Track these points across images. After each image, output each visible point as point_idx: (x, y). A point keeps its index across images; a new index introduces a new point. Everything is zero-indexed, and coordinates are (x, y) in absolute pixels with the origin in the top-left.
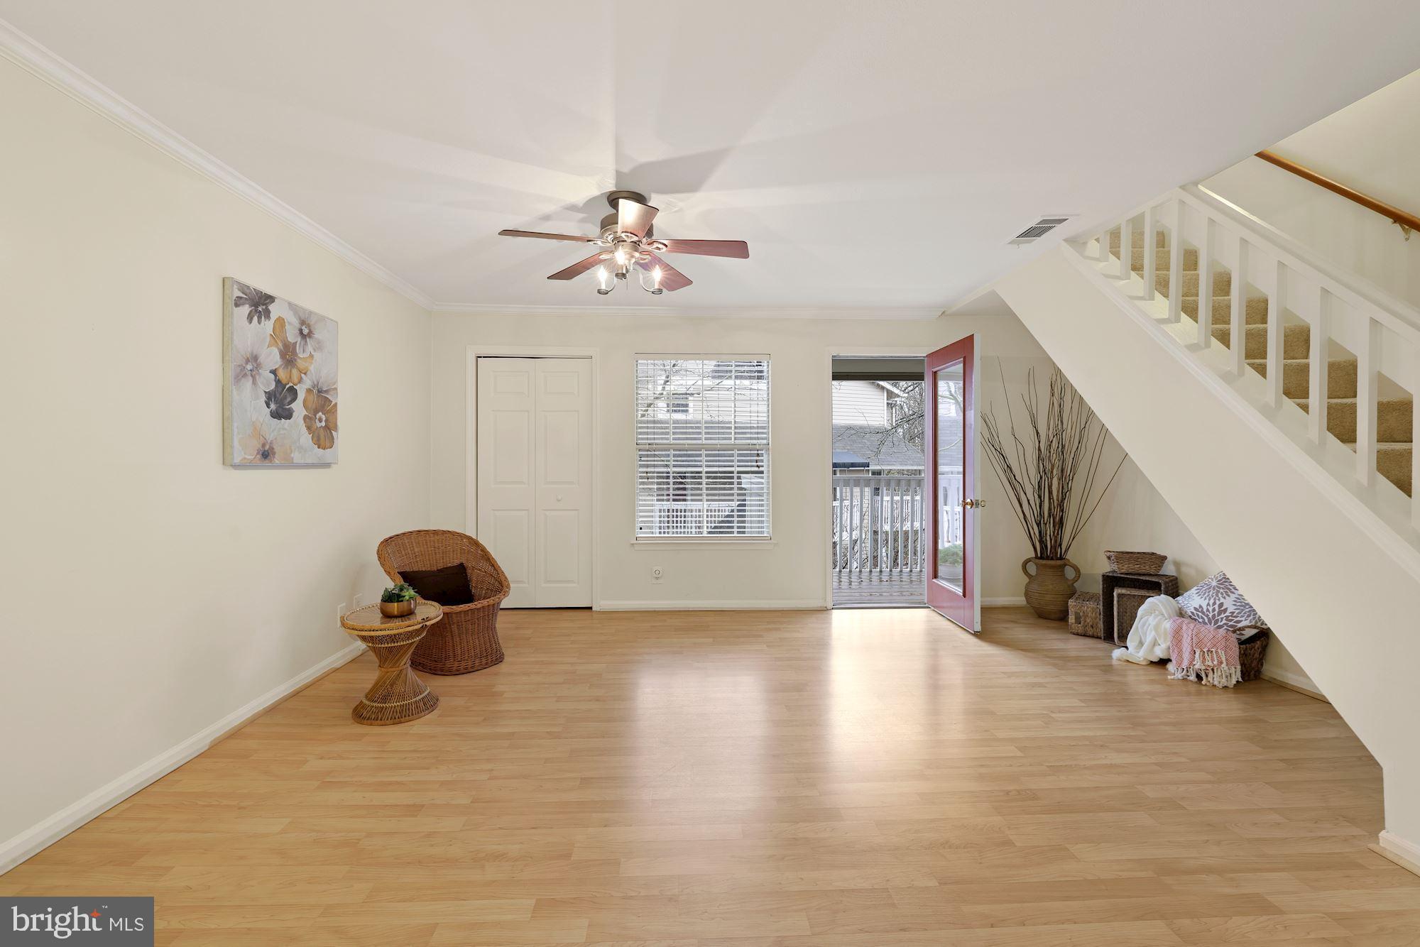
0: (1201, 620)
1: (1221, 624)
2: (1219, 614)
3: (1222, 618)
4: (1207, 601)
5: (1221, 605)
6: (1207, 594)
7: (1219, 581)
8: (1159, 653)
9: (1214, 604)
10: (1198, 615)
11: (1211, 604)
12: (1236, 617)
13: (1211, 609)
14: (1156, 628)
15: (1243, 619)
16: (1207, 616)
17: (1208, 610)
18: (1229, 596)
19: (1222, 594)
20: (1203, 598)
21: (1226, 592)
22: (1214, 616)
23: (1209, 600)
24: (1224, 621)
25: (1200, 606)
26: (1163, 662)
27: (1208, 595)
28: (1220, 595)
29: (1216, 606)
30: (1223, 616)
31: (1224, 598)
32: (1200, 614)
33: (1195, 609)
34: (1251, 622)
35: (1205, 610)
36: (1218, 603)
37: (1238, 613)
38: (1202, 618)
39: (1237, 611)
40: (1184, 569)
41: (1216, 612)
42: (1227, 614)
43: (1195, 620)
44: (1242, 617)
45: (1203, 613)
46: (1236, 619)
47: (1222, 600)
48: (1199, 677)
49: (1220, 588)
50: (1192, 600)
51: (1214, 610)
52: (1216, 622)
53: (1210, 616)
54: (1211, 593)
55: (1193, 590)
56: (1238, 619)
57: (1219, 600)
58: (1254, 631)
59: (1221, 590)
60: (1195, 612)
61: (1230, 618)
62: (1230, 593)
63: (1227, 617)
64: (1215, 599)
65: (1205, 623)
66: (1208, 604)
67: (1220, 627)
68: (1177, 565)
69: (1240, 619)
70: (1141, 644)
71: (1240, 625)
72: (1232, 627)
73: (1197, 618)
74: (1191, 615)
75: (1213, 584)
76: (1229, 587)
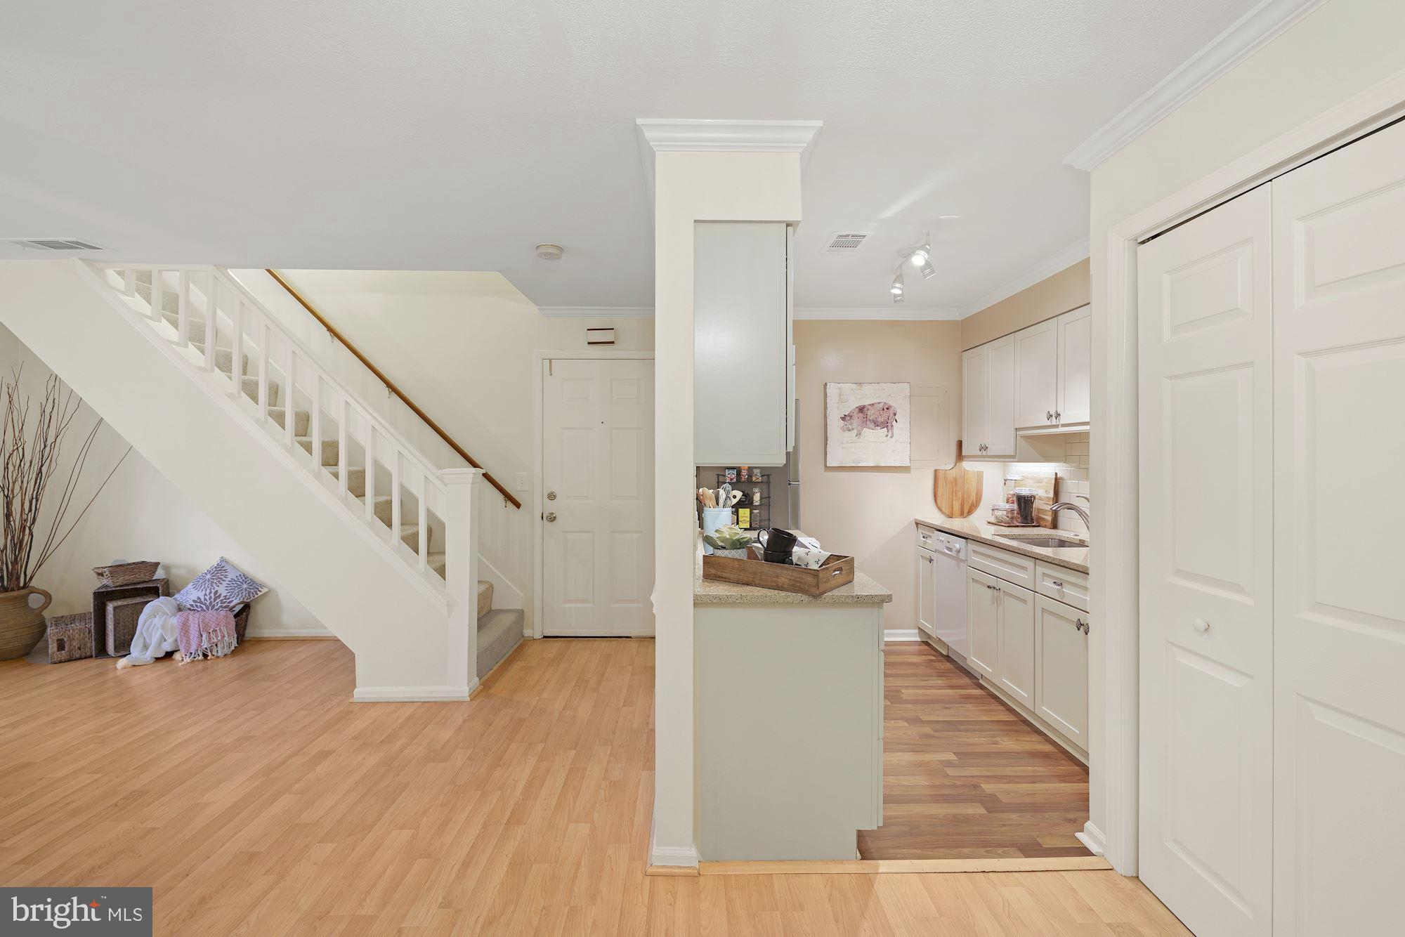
0: (199, 609)
1: (218, 607)
2: (215, 600)
3: (217, 603)
4: (204, 592)
5: (216, 592)
6: (203, 587)
7: (211, 573)
8: (167, 647)
9: (210, 593)
10: (197, 606)
11: (207, 594)
12: (228, 598)
13: (207, 598)
14: (163, 627)
15: (234, 599)
16: (205, 604)
17: (205, 599)
18: (221, 584)
19: (216, 583)
20: (200, 591)
22: (211, 603)
23: (206, 590)
24: (219, 605)
25: (199, 598)
26: (169, 655)
28: (214, 585)
29: (212, 595)
30: (218, 600)
31: (218, 586)
32: (198, 604)
33: (194, 601)
34: (239, 599)
35: (203, 600)
37: (230, 595)
38: (200, 607)
39: (229, 594)
40: (174, 571)
41: (212, 600)
42: (221, 598)
43: (194, 610)
44: (232, 597)
45: (201, 602)
46: (228, 601)
47: (217, 588)
48: (205, 656)
49: (213, 579)
50: (189, 595)
51: (210, 598)
52: (213, 607)
53: (208, 604)
54: (206, 585)
55: (190, 586)
56: (230, 600)
57: (214, 589)
58: (242, 605)
59: (215, 581)
60: (193, 603)
61: (224, 601)
62: (222, 582)
63: (221, 600)
64: (210, 590)
65: (203, 610)
66: (205, 595)
67: (217, 609)
68: (167, 568)
70: (146, 647)
71: (232, 605)
72: (226, 607)
73: (196, 608)
74: (190, 607)
75: (208, 577)
76: (222, 577)
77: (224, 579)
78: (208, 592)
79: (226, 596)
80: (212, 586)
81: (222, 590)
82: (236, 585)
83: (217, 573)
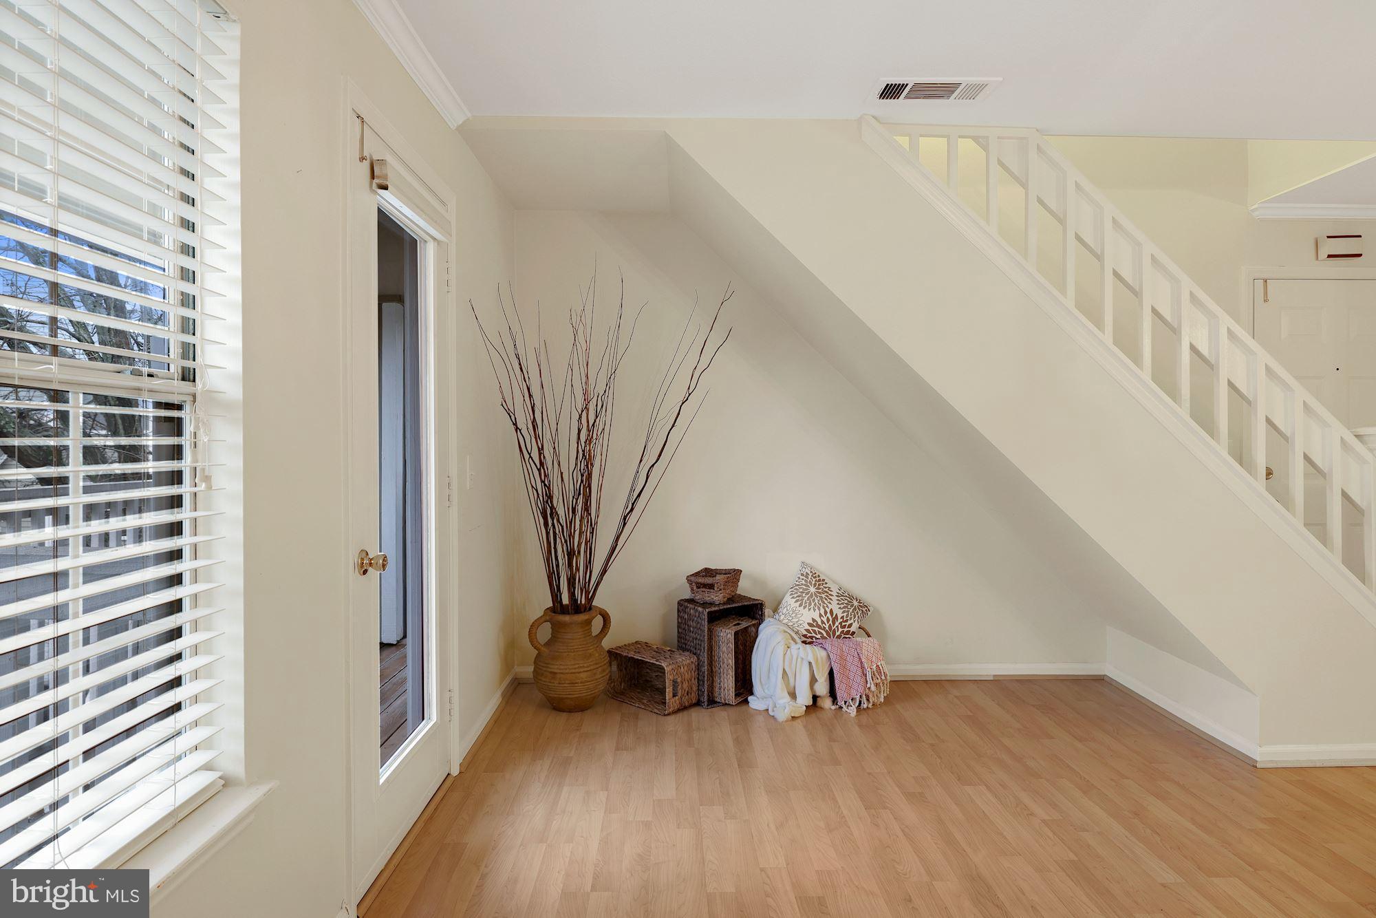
0: (819, 636)
1: (839, 633)
2: (834, 624)
3: (837, 627)
4: (818, 611)
5: (831, 612)
7: (815, 585)
9: (826, 613)
10: (814, 631)
11: (823, 614)
12: (847, 621)
13: (825, 619)
15: (852, 621)
17: (823, 622)
19: (825, 599)
21: (827, 596)
22: (830, 626)
23: (819, 609)
24: (840, 630)
25: (813, 620)
27: (815, 604)
29: (829, 615)
30: (837, 624)
31: (830, 603)
32: (816, 629)
33: (809, 624)
34: (858, 622)
35: (820, 623)
36: (828, 610)
37: (847, 616)
38: (820, 633)
39: (845, 614)
41: (831, 622)
42: (840, 620)
44: (851, 619)
45: (819, 626)
46: (847, 624)
49: (820, 593)
50: (796, 615)
51: (828, 620)
53: (827, 628)
54: (816, 601)
55: (794, 604)
56: (849, 622)
57: (827, 607)
59: (823, 596)
60: (810, 628)
61: (843, 624)
62: (831, 597)
63: (840, 623)
64: (824, 607)
65: (823, 637)
66: (821, 615)
67: (839, 637)
71: (854, 629)
72: (848, 633)
73: (814, 635)
74: (805, 633)
75: (812, 590)
76: (826, 590)
77: (830, 593)
78: (822, 612)
79: (842, 617)
80: (824, 603)
81: (835, 607)
82: (846, 602)
83: (819, 585)
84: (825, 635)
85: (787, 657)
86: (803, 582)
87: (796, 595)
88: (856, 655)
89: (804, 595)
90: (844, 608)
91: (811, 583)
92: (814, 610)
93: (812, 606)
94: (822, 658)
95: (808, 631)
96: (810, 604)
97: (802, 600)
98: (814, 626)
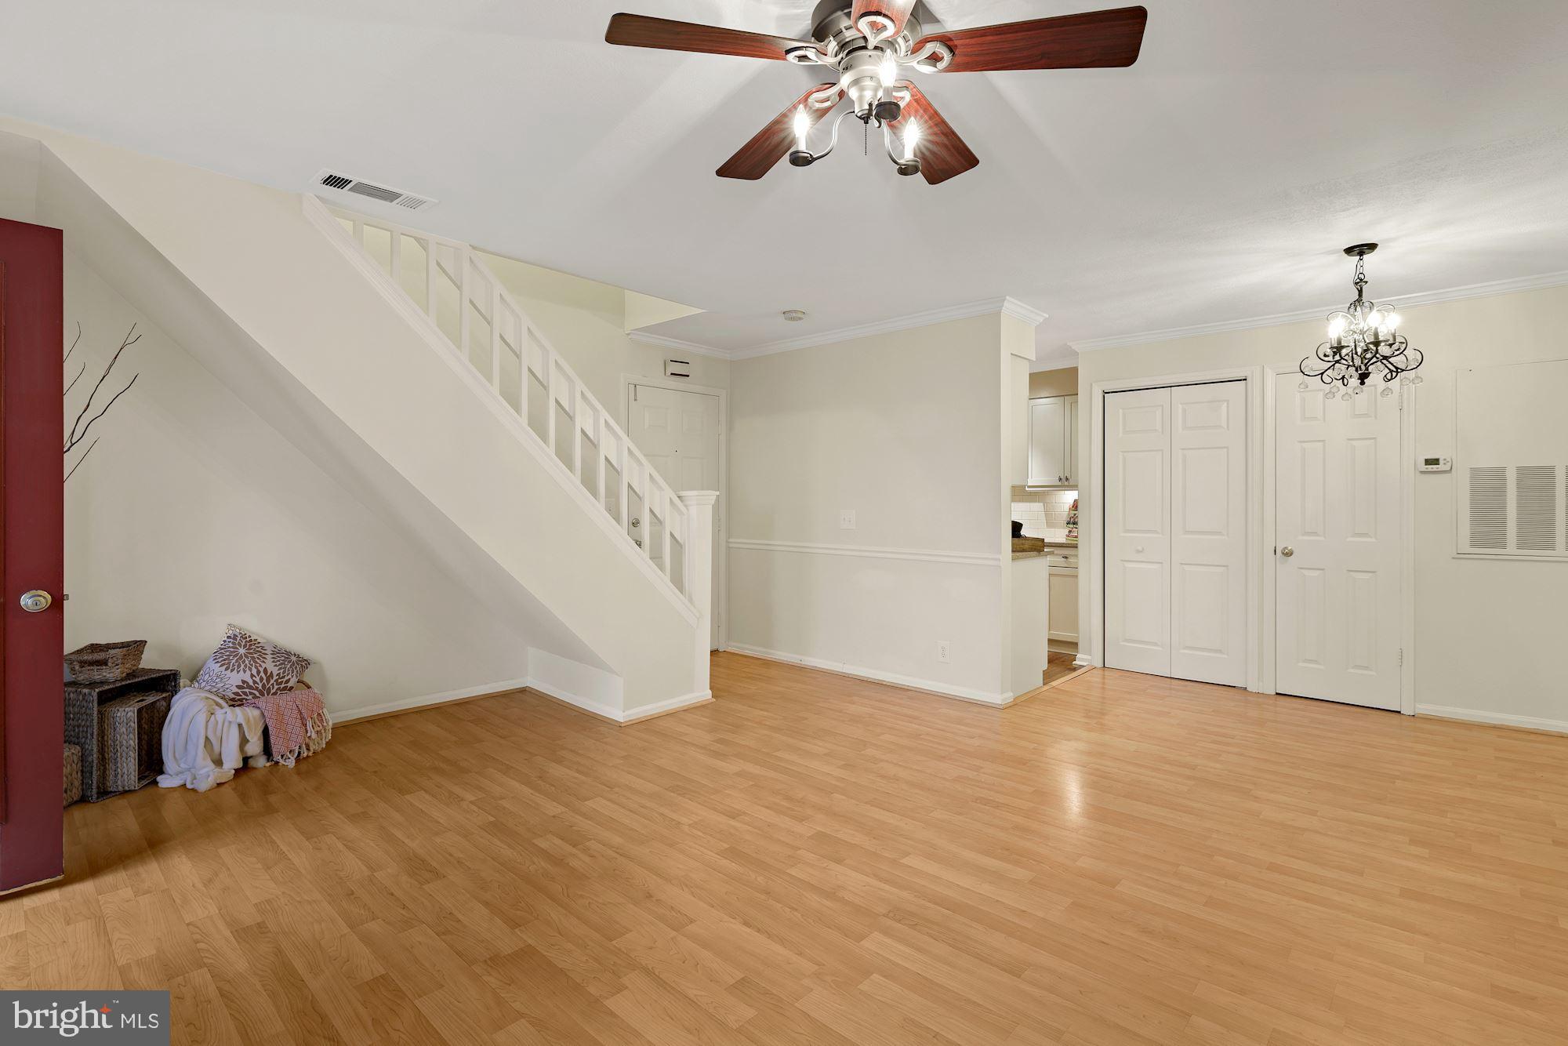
0: (250, 697)
1: (274, 690)
2: (268, 681)
3: (273, 684)
4: (248, 672)
5: (265, 670)
6: (242, 666)
7: (245, 646)
9: (258, 672)
10: (245, 693)
11: (255, 674)
12: (284, 677)
13: (257, 679)
15: (290, 676)
16: (257, 689)
17: (255, 682)
18: (265, 659)
20: (242, 671)
21: (260, 655)
22: (264, 685)
23: (250, 670)
24: (276, 687)
25: (244, 682)
27: (246, 666)
28: (258, 661)
29: (262, 674)
30: (272, 682)
31: (264, 662)
32: (247, 690)
33: (238, 687)
34: (297, 676)
35: (251, 683)
36: (261, 670)
37: (284, 672)
38: (251, 693)
39: (282, 671)
41: (264, 681)
42: (275, 678)
44: (288, 675)
45: (250, 687)
46: (284, 680)
47: (264, 665)
51: (261, 679)
53: (260, 687)
54: (247, 662)
56: (286, 678)
57: (261, 666)
59: (255, 656)
60: (239, 691)
61: (280, 681)
62: (264, 656)
63: (276, 681)
64: (256, 667)
65: (255, 697)
66: (252, 676)
67: (274, 694)
69: (288, 677)
72: (285, 688)
73: (244, 697)
74: (234, 696)
75: (242, 651)
76: (259, 649)
77: (263, 652)
78: (254, 671)
79: (278, 674)
80: (256, 662)
81: (270, 665)
82: (283, 658)
83: (251, 645)
84: (258, 695)
85: (211, 725)
86: (231, 645)
87: (220, 660)
88: (295, 707)
89: (231, 658)
90: (279, 665)
91: (240, 645)
92: (245, 671)
93: (241, 668)
94: (254, 718)
95: (236, 694)
96: (239, 666)
97: (229, 663)
98: (244, 688)
